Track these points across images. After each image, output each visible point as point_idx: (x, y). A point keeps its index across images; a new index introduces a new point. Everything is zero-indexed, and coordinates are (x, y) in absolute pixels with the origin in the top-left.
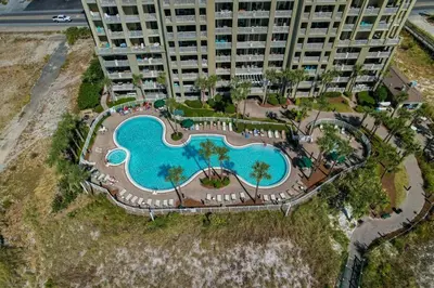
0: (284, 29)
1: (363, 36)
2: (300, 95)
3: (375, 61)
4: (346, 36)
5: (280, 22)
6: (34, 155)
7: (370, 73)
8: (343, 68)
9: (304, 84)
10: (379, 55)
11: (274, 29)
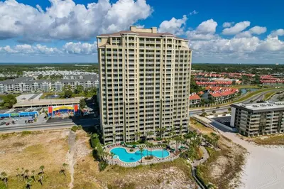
0: (158, 117)
1: (179, 117)
2: (166, 137)
3: (185, 124)
4: (175, 117)
5: (156, 115)
6: (83, 161)
7: (185, 128)
8: (177, 127)
9: (167, 133)
10: (185, 122)
11: (155, 117)
